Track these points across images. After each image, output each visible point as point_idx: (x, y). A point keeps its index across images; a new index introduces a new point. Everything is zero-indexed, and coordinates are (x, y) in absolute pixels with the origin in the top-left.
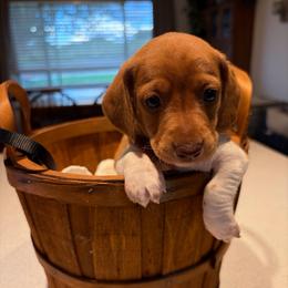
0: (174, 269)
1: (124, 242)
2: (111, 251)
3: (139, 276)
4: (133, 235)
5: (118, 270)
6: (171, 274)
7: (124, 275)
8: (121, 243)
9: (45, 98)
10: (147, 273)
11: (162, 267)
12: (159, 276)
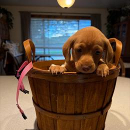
0: (87, 112)
1: (69, 97)
2: (64, 101)
3: (73, 113)
4: (72, 95)
5: (66, 109)
6: (85, 114)
7: (68, 112)
8: (67, 98)
9: (43, 58)
10: (76, 112)
11: (82, 110)
12: (81, 114)
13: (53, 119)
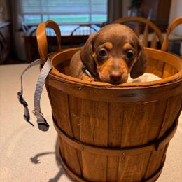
2: (90, 126)
4: (104, 119)
5: (94, 138)
7: (97, 142)
13: (76, 149)
